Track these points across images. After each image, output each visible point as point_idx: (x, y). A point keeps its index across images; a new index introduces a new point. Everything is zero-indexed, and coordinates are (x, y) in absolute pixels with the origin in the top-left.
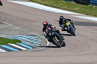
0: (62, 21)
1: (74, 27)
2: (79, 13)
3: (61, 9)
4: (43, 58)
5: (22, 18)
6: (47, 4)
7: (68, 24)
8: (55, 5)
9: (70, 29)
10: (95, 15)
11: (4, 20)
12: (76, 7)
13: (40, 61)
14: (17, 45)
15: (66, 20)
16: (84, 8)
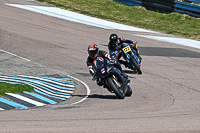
2: (153, 29)
3: (116, 21)
4: (78, 123)
6: (86, 10)
7: (127, 49)
8: (103, 14)
10: (184, 35)
12: (146, 16)
14: (24, 95)
15: (122, 42)
16: (163, 18)
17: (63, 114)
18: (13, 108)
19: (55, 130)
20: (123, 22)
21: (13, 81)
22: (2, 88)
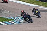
1: (40, 13)
2: (42, 6)
3: (33, 4)
4: (24, 28)
5: (14, 8)
6: (26, 1)
8: (30, 2)
11: (5, 9)
12: (40, 3)
13: (23, 29)
14: (12, 21)
15: (36, 10)
16: (44, 3)
17: (21, 25)
18: (9, 24)
19: (19, 29)
20: (35, 4)
22: (6, 20)
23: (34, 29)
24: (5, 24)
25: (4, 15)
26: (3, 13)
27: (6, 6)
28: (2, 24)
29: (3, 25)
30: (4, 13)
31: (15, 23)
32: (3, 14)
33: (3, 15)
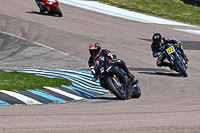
0: (158, 44)
2: (191, 23)
3: (154, 15)
4: (116, 117)
6: (124, 4)
7: (171, 50)
8: (141, 7)
9: (175, 61)
13: (110, 123)
14: (62, 89)
18: (51, 101)
19: (93, 123)
20: (161, 16)
21: (52, 74)
22: (40, 82)
23: (159, 121)
24: (36, 102)
25: (29, 61)
26: (26, 55)
27: (39, 24)
28: (22, 103)
29: (24, 106)
30: (29, 52)
31: (77, 98)
32: (27, 58)
33: (26, 63)
